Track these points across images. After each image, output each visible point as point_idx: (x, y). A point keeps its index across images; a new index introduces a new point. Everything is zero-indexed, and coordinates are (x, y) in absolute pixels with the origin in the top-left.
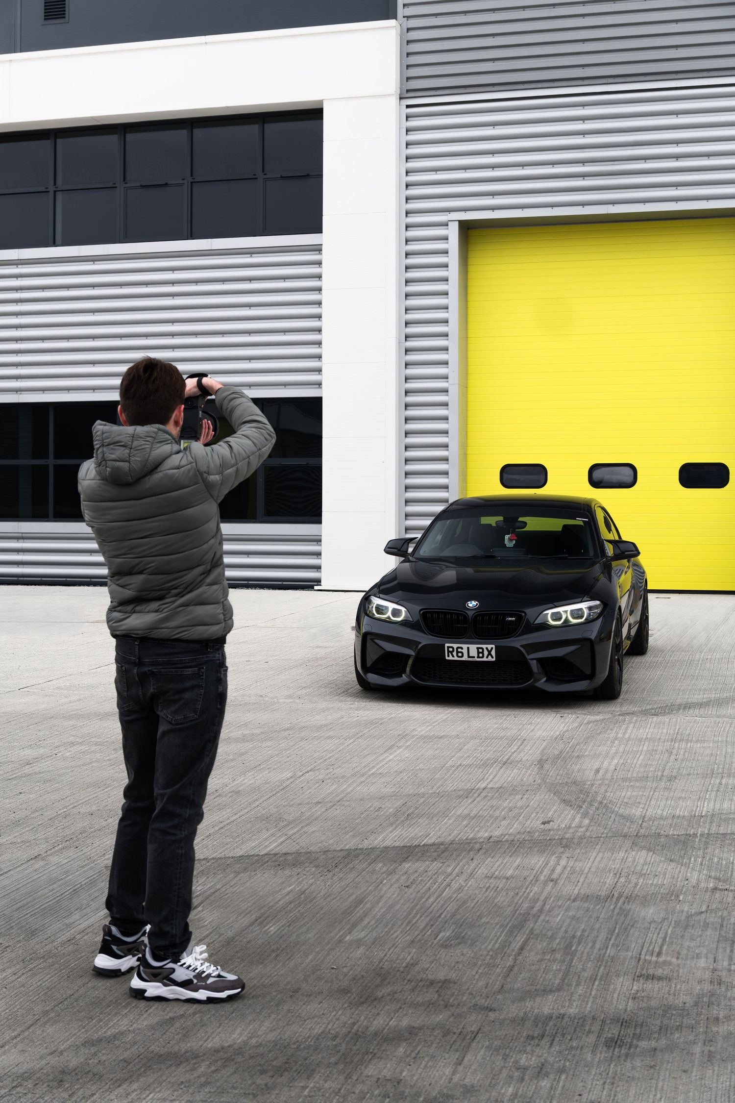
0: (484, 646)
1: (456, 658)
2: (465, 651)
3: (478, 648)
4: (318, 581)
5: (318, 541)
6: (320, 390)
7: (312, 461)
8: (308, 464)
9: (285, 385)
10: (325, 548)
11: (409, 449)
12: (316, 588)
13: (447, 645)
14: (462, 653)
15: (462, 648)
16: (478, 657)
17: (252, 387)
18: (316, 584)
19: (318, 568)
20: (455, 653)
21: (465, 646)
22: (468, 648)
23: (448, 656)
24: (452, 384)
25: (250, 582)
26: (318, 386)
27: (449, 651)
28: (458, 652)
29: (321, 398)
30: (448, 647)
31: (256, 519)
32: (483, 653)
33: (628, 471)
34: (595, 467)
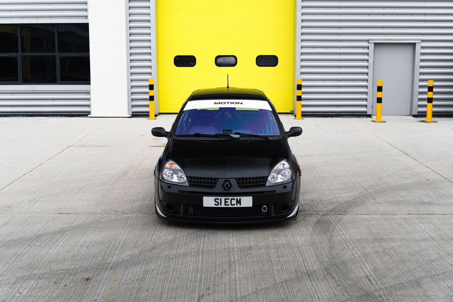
4: (89, 113)
5: (89, 93)
6: (87, 19)
7: (84, 54)
8: (81, 56)
9: (69, 17)
10: (93, 96)
11: (131, 49)
12: (89, 116)
17: (52, 18)
18: (88, 113)
19: (89, 106)
24: (152, 18)
25: (55, 113)
26: (85, 18)
29: (88, 24)
31: (56, 82)
33: (233, 59)
34: (218, 57)
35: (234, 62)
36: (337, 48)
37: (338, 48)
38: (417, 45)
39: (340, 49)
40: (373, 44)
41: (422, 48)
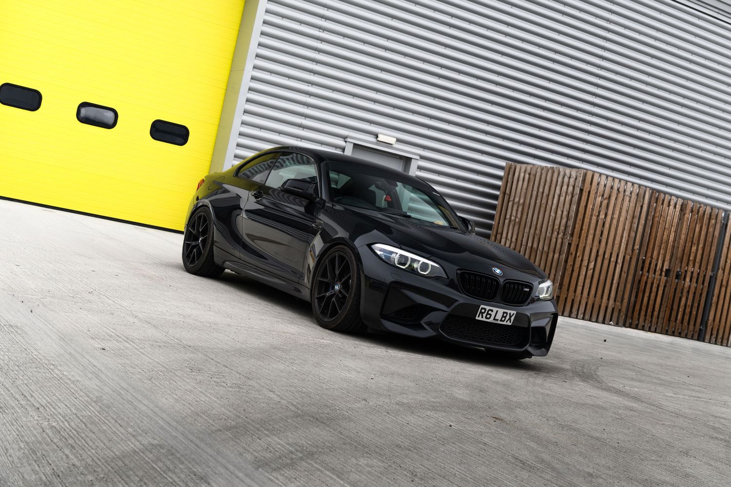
0: (509, 312)
1: (484, 319)
2: (493, 314)
3: (504, 313)
13: (482, 306)
14: (491, 315)
15: (492, 311)
16: (501, 321)
20: (484, 315)
21: (495, 309)
22: (497, 311)
23: (478, 317)
27: (481, 312)
28: (488, 314)
30: (482, 308)
32: (505, 317)
33: (111, 115)
34: (84, 105)
35: (111, 121)
36: (296, 139)
37: (298, 139)
38: (413, 161)
39: (301, 141)
40: (352, 145)
41: (420, 168)
